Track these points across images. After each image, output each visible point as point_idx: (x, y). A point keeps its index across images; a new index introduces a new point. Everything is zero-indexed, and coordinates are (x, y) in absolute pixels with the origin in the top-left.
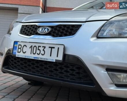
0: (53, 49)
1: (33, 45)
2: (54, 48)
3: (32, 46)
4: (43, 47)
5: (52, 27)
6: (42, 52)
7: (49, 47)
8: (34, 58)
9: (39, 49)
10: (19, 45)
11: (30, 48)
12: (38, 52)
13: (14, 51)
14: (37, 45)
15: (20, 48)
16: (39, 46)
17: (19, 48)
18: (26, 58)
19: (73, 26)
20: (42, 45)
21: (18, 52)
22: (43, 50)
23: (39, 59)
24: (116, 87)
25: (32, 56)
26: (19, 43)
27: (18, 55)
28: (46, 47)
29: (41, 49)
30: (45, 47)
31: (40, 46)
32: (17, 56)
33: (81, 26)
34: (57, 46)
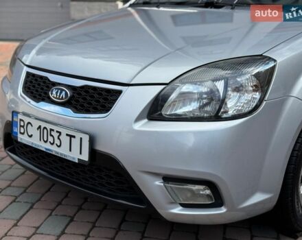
0: (72, 139)
2: (74, 137)
4: (57, 132)
6: (57, 142)
7: (67, 135)
8: (46, 149)
10: (21, 120)
11: (38, 129)
12: (51, 139)
13: (15, 130)
15: (23, 127)
16: (51, 130)
17: (21, 126)
18: (34, 146)
19: (108, 91)
20: (55, 128)
21: (21, 133)
22: (59, 138)
23: (54, 153)
24: (181, 208)
25: (43, 146)
26: (20, 117)
27: (21, 139)
28: (62, 134)
29: (55, 135)
30: (60, 133)
31: (53, 130)
32: (19, 140)
33: (120, 92)
34: (78, 135)
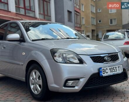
1: (111, 67)
3: (110, 69)
5: (109, 56)
6: (116, 70)
9: (114, 69)
10: (103, 69)
12: (114, 70)
13: (101, 74)
14: (113, 67)
15: (104, 71)
17: (103, 71)
20: (115, 67)
21: (103, 73)
22: (116, 69)
25: (112, 74)
26: (102, 69)
29: (115, 68)
30: (116, 67)
32: (104, 76)
34: (120, 66)
